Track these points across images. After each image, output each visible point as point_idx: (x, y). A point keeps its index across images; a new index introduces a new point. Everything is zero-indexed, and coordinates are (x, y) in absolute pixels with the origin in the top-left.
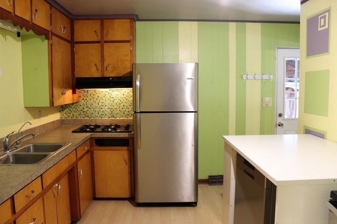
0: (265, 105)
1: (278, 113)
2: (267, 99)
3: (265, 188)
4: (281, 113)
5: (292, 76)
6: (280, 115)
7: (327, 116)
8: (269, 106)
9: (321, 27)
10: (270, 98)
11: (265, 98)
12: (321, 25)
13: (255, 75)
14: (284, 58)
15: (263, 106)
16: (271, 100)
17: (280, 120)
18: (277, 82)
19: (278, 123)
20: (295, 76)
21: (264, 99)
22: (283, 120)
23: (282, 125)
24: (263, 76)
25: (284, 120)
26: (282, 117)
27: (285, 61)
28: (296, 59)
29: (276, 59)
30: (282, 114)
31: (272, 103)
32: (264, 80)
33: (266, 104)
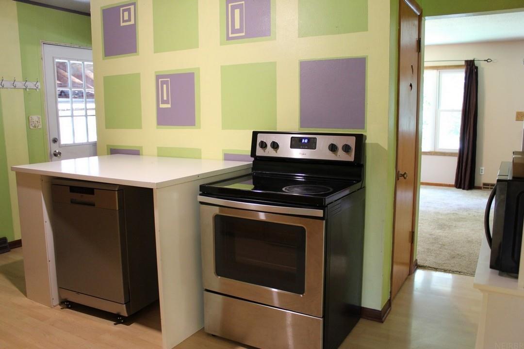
0: (33, 127)
1: (52, 138)
2: (35, 118)
3: (117, 209)
4: (55, 137)
5: (65, 85)
6: (55, 141)
7: (141, 128)
8: (39, 128)
9: (124, 21)
10: (39, 116)
11: (33, 117)
12: (125, 19)
13: (15, 80)
14: (53, 58)
15: (30, 128)
16: (41, 119)
17: (55, 148)
18: (47, 94)
19: (53, 152)
20: (69, 85)
21: (30, 119)
22: (59, 147)
23: (60, 153)
24: (27, 83)
25: (61, 146)
26: (58, 143)
27: (55, 63)
28: (69, 61)
29: (42, 59)
30: (57, 137)
31: (42, 123)
32: (27, 90)
33: (33, 125)
